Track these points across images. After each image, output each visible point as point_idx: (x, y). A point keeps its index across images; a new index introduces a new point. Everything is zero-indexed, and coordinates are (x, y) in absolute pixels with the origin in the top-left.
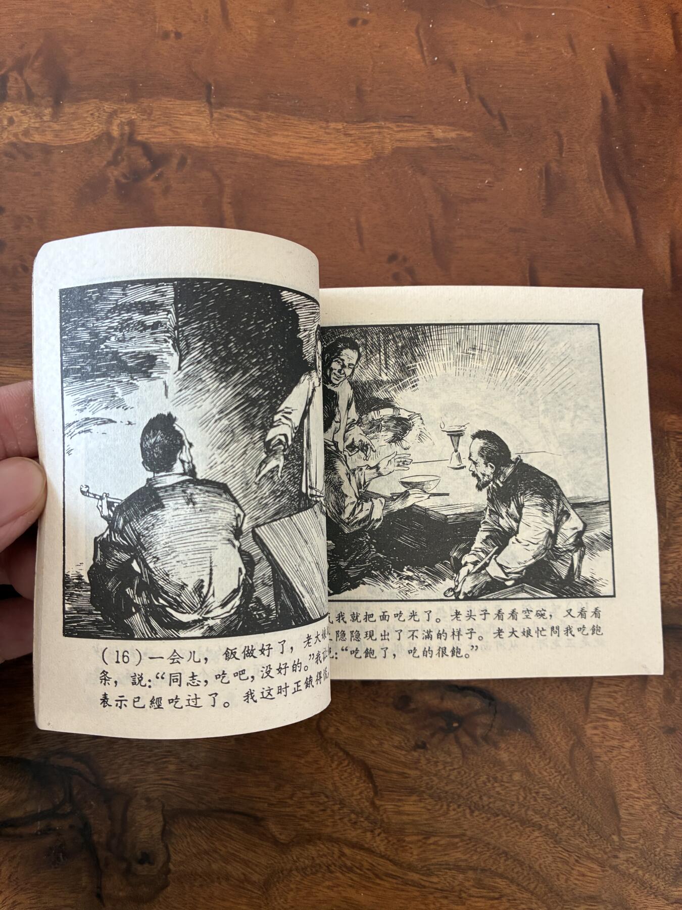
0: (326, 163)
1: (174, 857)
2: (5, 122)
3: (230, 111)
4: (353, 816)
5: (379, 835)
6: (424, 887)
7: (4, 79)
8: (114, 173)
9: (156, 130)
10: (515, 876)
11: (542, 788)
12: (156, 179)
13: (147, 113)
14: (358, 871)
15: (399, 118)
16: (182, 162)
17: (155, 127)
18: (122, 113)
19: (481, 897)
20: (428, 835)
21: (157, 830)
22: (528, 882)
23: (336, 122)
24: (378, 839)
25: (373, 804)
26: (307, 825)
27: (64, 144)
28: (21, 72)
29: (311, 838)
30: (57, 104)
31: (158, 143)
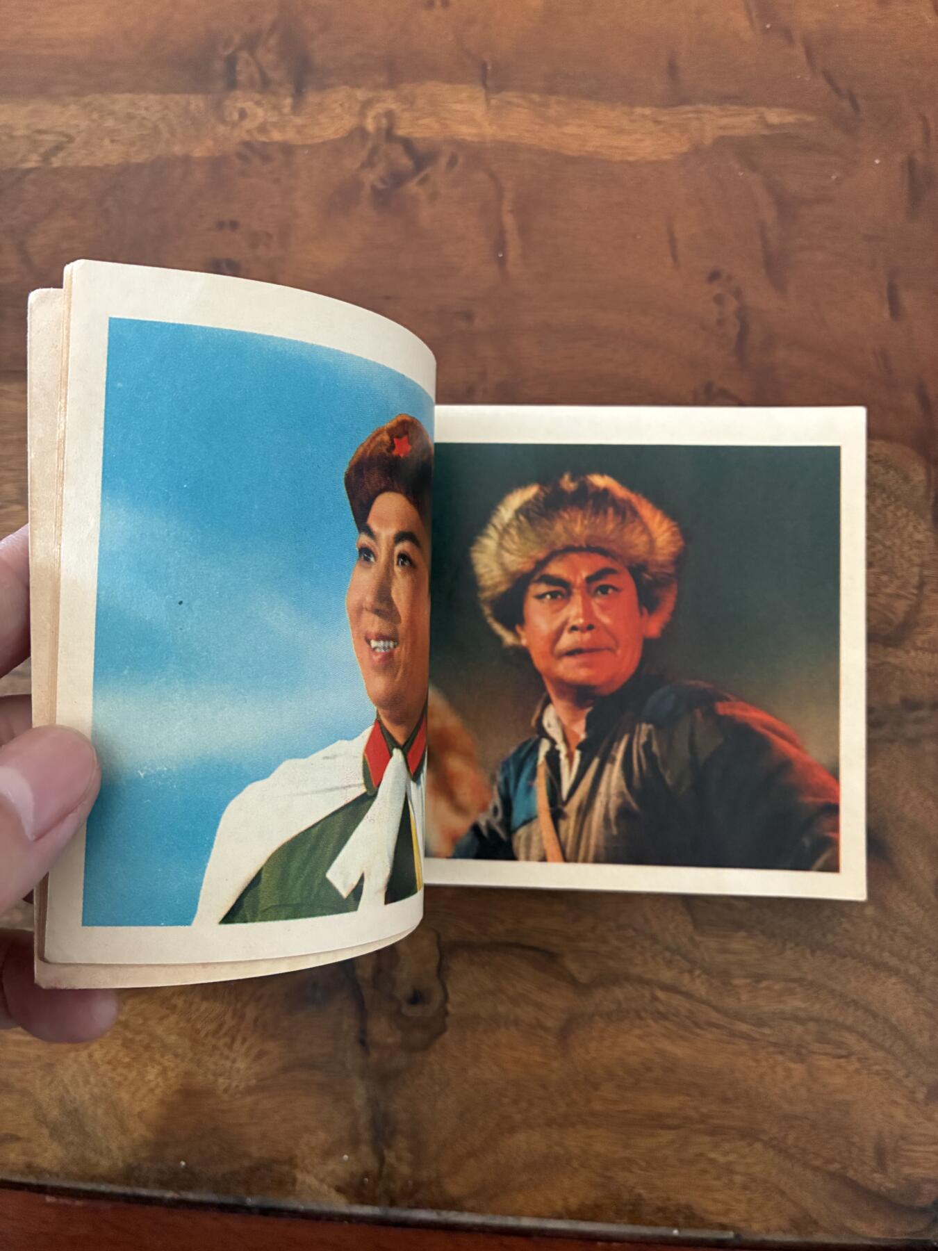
0: (631, 159)
1: (452, 997)
2: (236, 116)
3: (510, 96)
4: (668, 954)
5: (699, 976)
6: (754, 1039)
7: (231, 62)
8: (371, 177)
9: (421, 122)
10: (866, 1029)
11: (902, 925)
12: (423, 182)
13: (409, 101)
14: (674, 1018)
15: (724, 100)
16: (453, 162)
17: (418, 118)
18: (378, 101)
19: (826, 1054)
20: (759, 978)
21: (432, 966)
22: (881, 1038)
23: (644, 105)
24: (698, 982)
25: (691, 939)
26: (611, 963)
27: (309, 142)
28: (252, 51)
29: (617, 979)
30: (299, 93)
31: (424, 139)
